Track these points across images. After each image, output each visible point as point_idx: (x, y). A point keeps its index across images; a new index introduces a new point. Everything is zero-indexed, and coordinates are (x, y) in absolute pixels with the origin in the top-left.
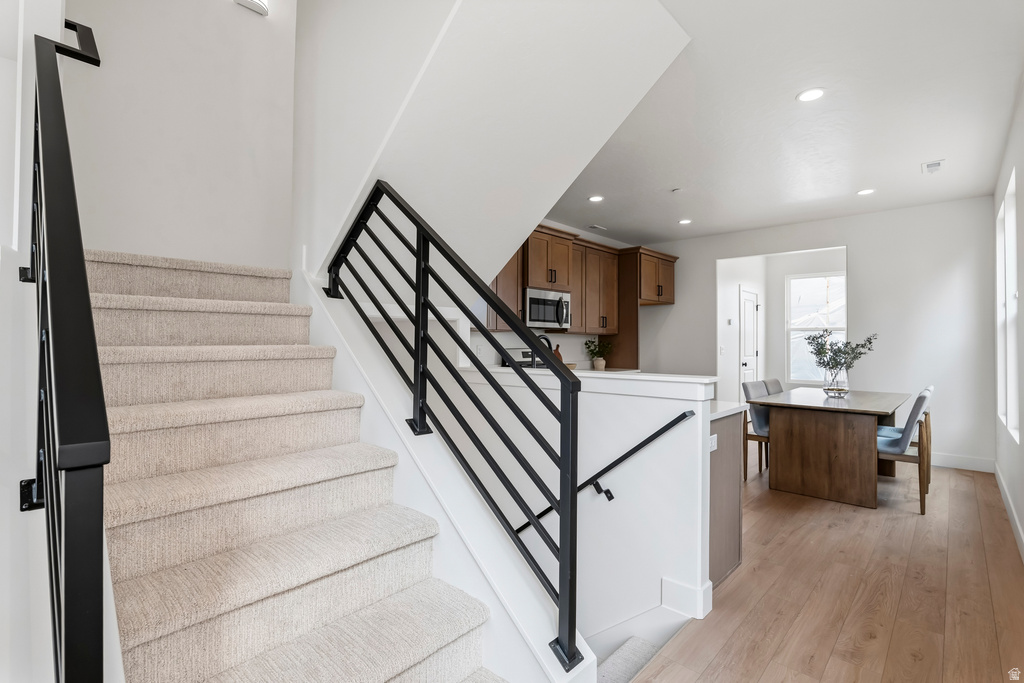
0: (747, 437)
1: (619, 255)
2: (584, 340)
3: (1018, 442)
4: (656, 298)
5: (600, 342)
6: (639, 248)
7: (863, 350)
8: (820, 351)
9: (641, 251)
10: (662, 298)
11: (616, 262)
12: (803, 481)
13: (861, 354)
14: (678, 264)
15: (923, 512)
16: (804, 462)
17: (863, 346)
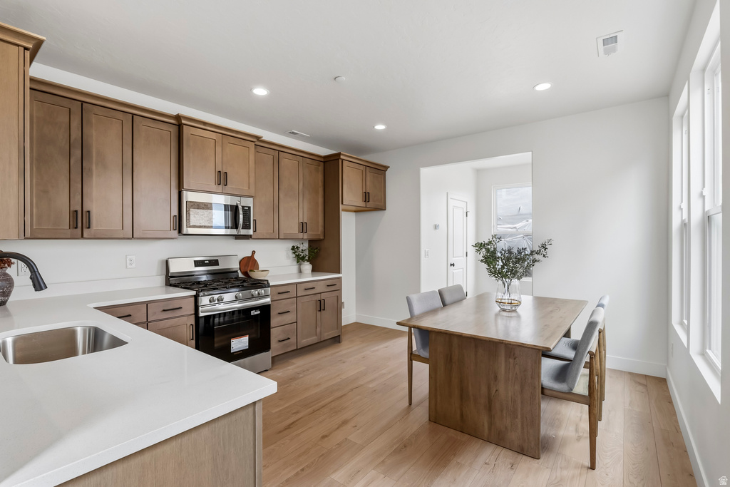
0: (412, 357)
1: (324, 162)
2: (290, 244)
3: (719, 400)
4: (363, 204)
5: (310, 246)
6: (339, 154)
7: (537, 257)
8: (490, 258)
9: (342, 157)
10: (370, 205)
11: (321, 168)
12: (462, 415)
13: (535, 261)
14: (387, 173)
15: (593, 467)
16: (463, 395)
17: (538, 253)
